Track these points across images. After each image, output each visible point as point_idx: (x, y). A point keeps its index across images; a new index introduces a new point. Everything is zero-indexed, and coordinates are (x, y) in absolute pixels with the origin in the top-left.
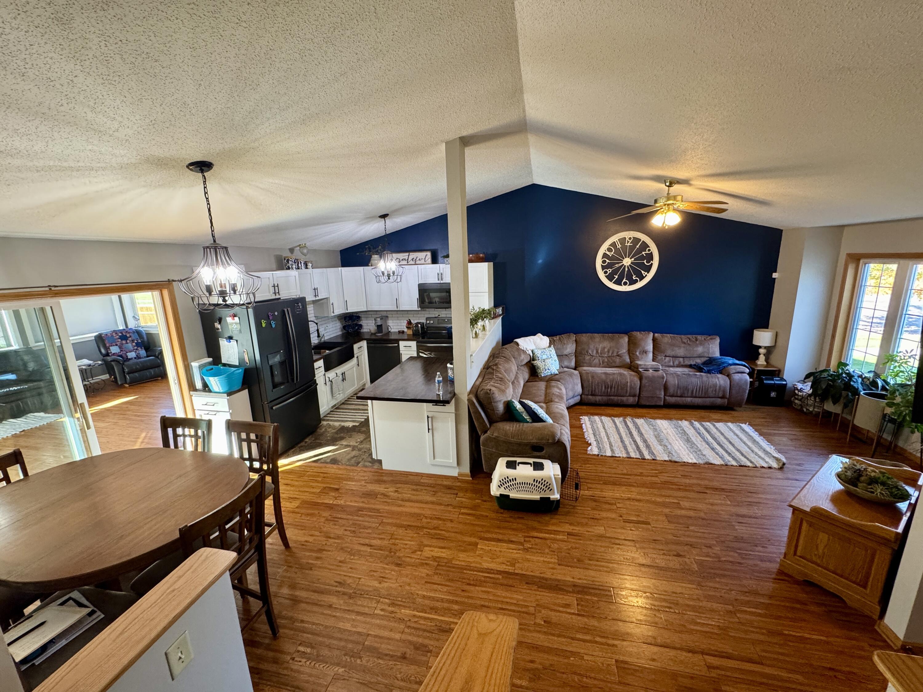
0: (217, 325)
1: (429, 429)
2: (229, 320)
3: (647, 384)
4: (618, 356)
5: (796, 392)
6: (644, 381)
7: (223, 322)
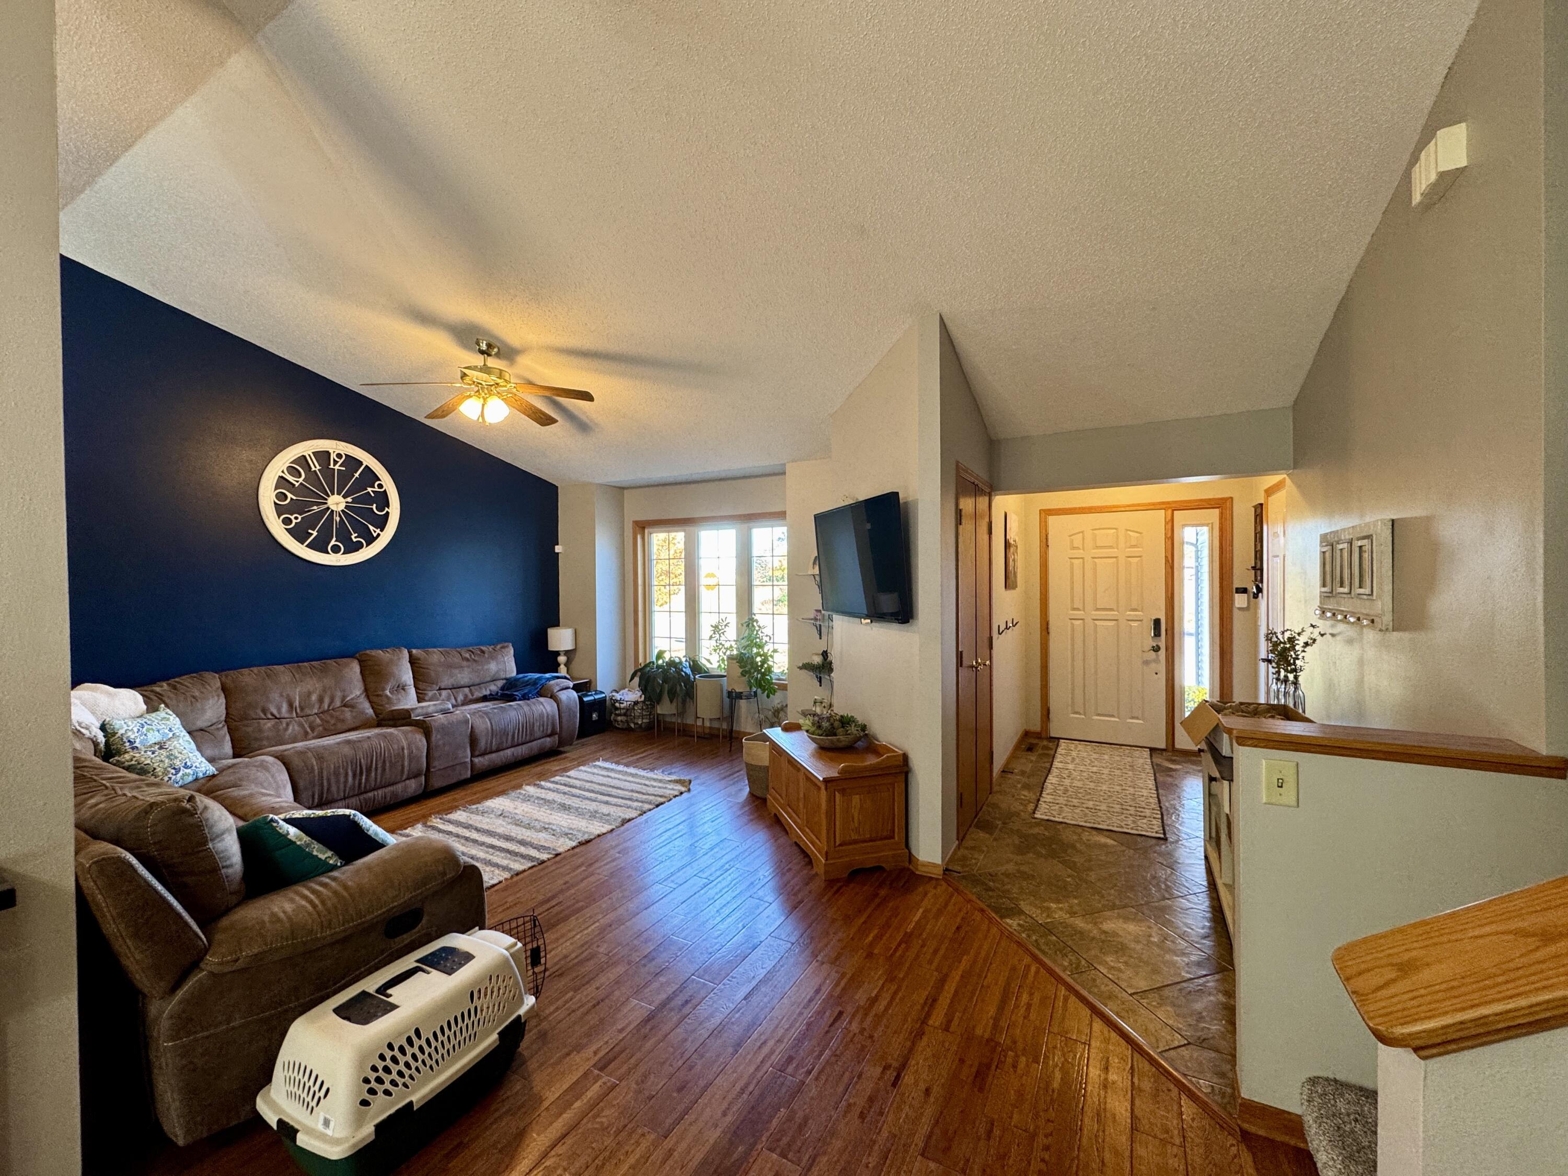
3: (441, 742)
4: (345, 706)
5: (617, 705)
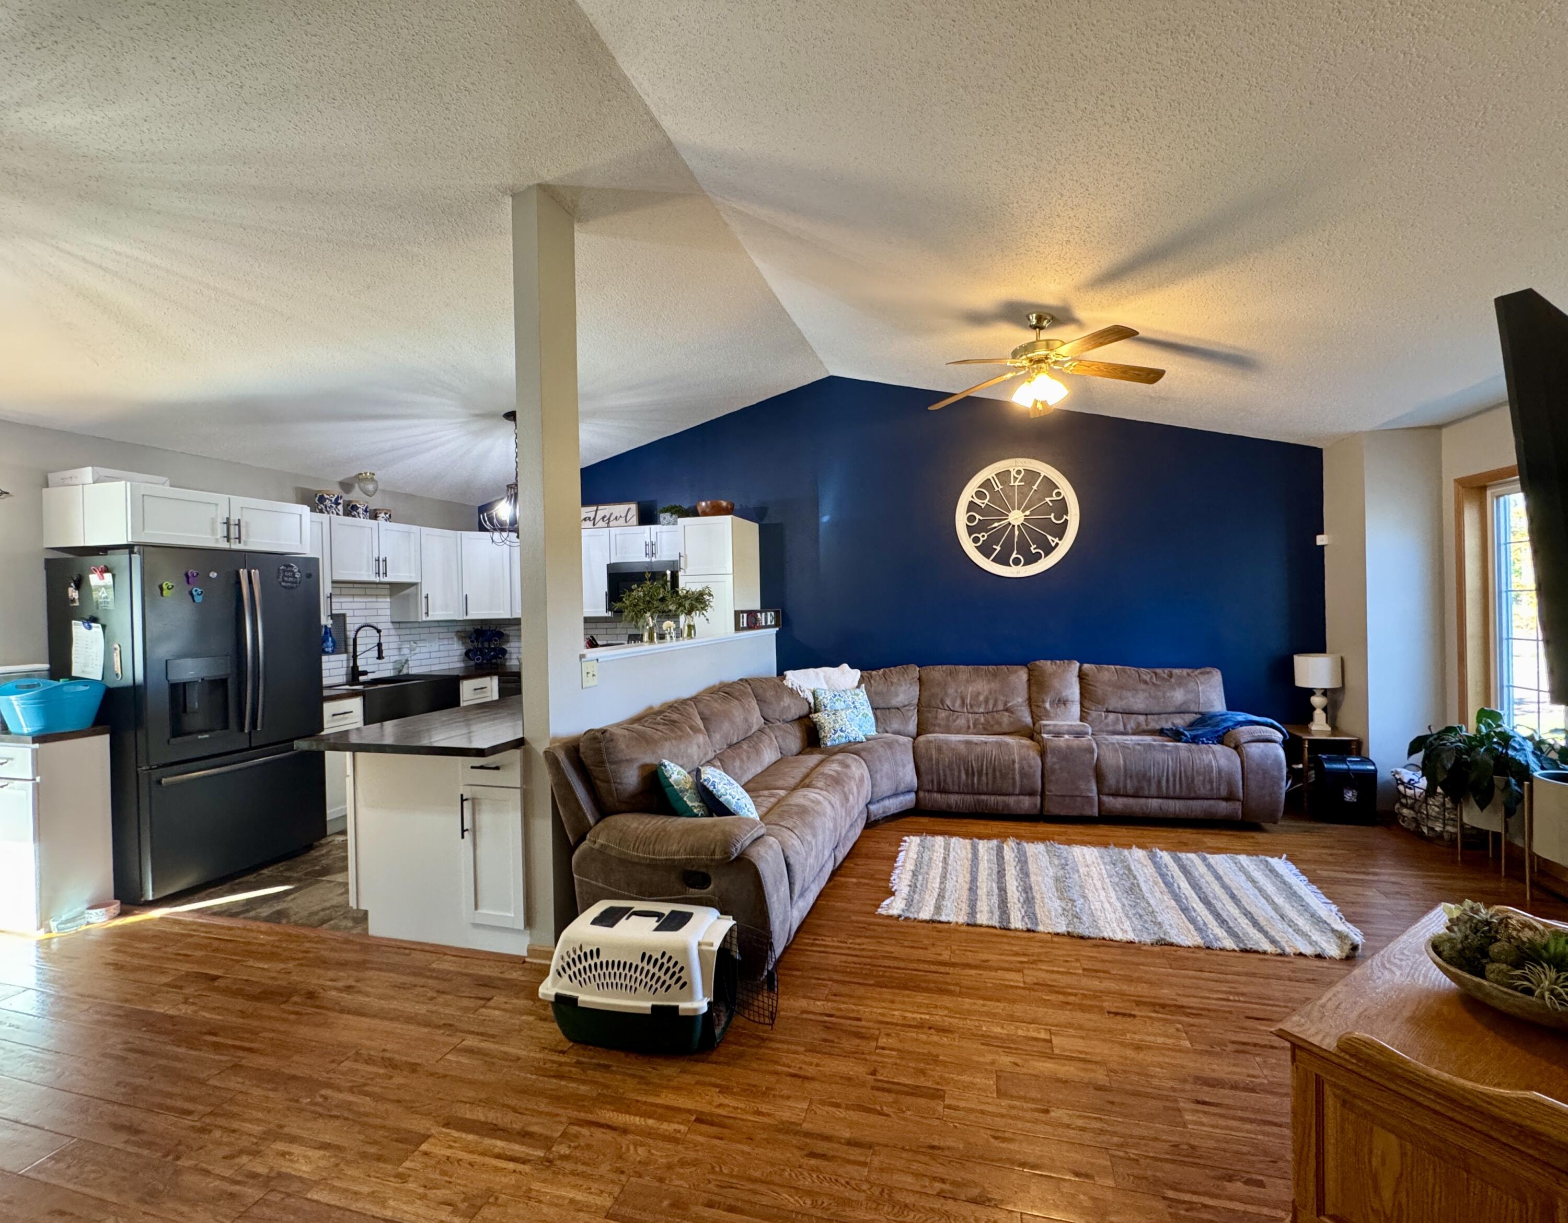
0: (73, 593)
1: (463, 831)
2: (94, 579)
3: (1057, 766)
4: (1007, 710)
5: (1401, 788)
6: (1050, 759)
7: (84, 585)
